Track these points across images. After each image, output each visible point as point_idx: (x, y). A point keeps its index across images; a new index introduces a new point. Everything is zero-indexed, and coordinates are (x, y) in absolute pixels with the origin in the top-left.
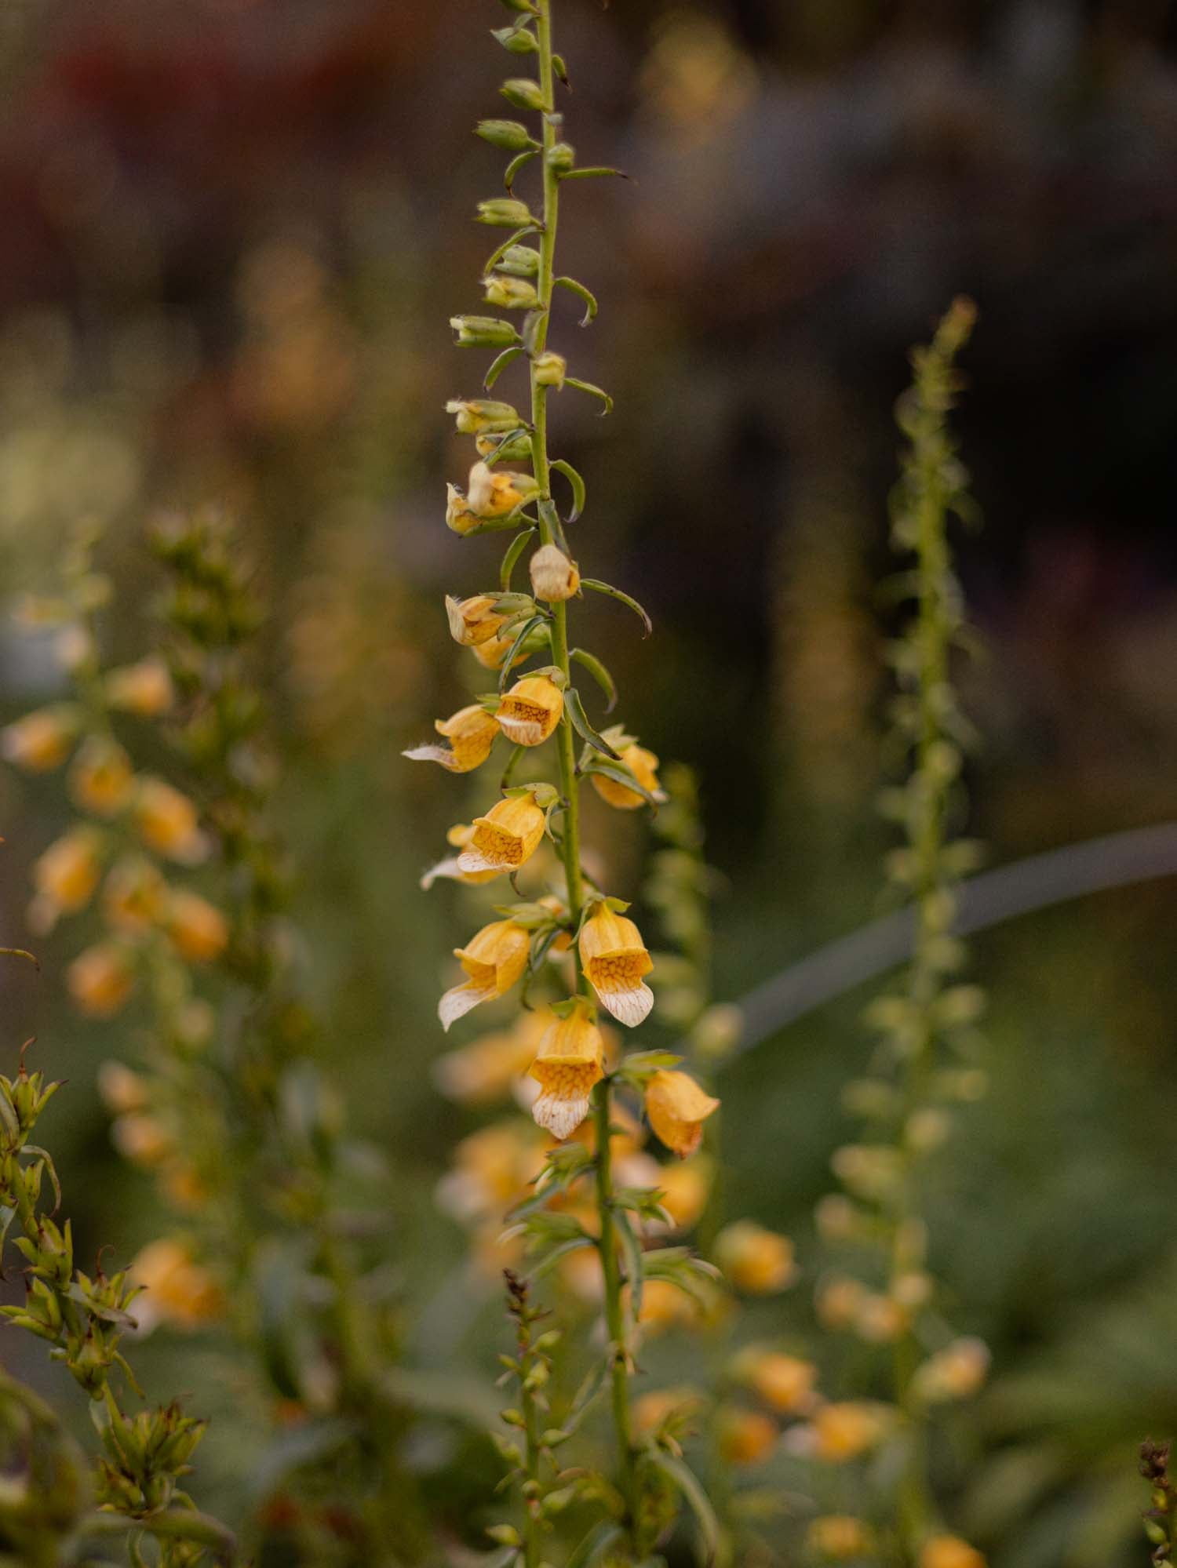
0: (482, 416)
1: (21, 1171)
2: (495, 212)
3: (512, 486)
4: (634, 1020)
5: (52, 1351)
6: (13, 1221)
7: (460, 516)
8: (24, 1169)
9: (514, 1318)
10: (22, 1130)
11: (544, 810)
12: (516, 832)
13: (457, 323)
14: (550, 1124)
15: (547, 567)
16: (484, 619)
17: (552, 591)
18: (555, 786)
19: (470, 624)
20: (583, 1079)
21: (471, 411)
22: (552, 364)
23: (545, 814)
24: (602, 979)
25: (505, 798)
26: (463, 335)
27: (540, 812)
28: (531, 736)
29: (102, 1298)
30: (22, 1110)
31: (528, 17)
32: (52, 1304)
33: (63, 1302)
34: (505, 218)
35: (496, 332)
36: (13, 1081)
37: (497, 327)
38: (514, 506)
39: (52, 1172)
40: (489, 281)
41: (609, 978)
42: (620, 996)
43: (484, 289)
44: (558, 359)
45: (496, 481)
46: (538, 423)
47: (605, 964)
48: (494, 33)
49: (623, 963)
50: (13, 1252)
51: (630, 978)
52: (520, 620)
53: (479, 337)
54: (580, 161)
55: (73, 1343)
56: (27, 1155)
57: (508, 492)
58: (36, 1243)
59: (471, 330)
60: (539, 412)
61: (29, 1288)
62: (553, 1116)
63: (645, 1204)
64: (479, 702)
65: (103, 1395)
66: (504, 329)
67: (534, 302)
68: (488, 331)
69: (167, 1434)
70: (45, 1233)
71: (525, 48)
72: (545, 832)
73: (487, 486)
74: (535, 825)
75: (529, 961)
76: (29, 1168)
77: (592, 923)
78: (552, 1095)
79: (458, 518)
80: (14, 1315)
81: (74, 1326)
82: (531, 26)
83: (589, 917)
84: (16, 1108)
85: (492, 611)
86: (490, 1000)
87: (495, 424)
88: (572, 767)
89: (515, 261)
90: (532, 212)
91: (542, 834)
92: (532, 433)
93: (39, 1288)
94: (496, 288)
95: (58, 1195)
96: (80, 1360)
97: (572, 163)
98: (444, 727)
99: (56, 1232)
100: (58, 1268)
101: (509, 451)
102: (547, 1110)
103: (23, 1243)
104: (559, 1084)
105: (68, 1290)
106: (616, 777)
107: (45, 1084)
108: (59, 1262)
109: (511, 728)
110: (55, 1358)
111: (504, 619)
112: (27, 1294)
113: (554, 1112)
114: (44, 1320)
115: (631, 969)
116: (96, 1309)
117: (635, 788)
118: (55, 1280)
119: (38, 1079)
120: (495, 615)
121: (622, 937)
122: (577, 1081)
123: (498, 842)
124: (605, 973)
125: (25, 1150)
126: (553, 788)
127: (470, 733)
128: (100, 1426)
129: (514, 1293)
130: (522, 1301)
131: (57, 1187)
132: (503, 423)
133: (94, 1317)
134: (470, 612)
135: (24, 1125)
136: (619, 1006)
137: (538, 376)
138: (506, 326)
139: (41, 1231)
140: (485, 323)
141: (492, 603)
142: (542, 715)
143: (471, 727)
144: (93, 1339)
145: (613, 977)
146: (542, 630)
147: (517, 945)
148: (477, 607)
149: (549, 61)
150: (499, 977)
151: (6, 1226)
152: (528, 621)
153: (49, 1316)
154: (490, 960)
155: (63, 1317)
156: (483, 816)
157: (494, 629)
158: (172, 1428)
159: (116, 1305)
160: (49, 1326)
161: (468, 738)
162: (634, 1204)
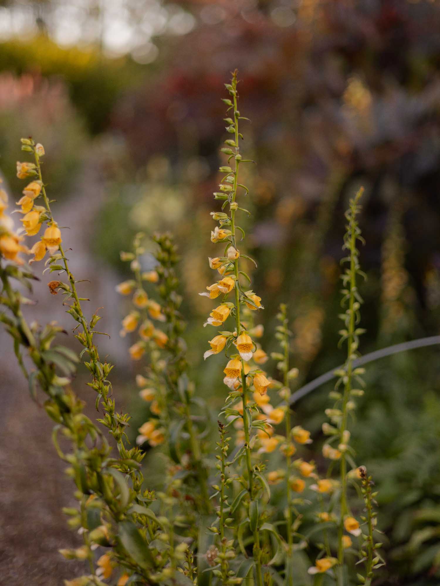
0: (218, 216)
1: (104, 386)
2: (223, 169)
3: (224, 232)
4: (247, 359)
5: (109, 431)
6: (101, 398)
7: (214, 239)
8: (105, 386)
9: (220, 433)
10: (104, 376)
11: (230, 309)
12: (222, 313)
13: (215, 194)
14: (227, 383)
15: (231, 252)
16: (217, 263)
17: (232, 257)
18: (234, 303)
19: (214, 264)
20: (237, 374)
21: (216, 215)
22: (234, 205)
23: (230, 310)
24: (242, 350)
25: (221, 305)
26: (216, 197)
27: (229, 309)
28: (225, 290)
29: (122, 418)
30: (105, 372)
31: (233, 125)
32: (110, 419)
33: (112, 418)
34: (225, 171)
35: (224, 197)
36: (103, 365)
37: (224, 196)
38: (225, 237)
39: (111, 387)
40: (221, 185)
41: (244, 350)
42: (245, 354)
43: (220, 187)
44: (236, 204)
45: (220, 231)
46: (232, 218)
47: (243, 346)
48: (226, 128)
49: (247, 346)
50: (101, 405)
51: (249, 350)
52: (226, 264)
53: (219, 197)
54: (242, 158)
55: (114, 429)
56: (105, 382)
57: (223, 234)
58: (106, 404)
59: (218, 196)
60: (233, 215)
61: (105, 415)
62: (228, 382)
63: (252, 407)
64: (217, 283)
65: (120, 442)
66: (226, 196)
67: (232, 190)
68: (222, 196)
69: (135, 453)
70: (109, 401)
71: (232, 132)
72: (229, 314)
73: (218, 232)
74: (226, 312)
75: (226, 345)
76: (106, 386)
77: (240, 336)
78: (229, 377)
79: (213, 239)
80: (100, 421)
81: (115, 425)
82: (234, 127)
83: (240, 335)
84: (103, 371)
85: (219, 261)
86: (216, 354)
87: (222, 218)
88: (238, 299)
89: (229, 180)
90: (232, 169)
91: (228, 314)
92: (231, 220)
93: (107, 415)
94: (222, 187)
95: (112, 392)
96: (115, 433)
97: (241, 159)
98: (209, 288)
99: (111, 401)
100: (111, 409)
101: (225, 224)
102: (227, 380)
103: (104, 403)
104: (231, 375)
105: (113, 416)
106: (249, 302)
107: (111, 366)
108: (111, 408)
109: (221, 288)
110: (110, 432)
111: (222, 263)
112: (104, 416)
113: (229, 381)
114: (108, 422)
115: (249, 348)
116: (120, 421)
117: (254, 305)
118: (111, 412)
119: (110, 365)
120: (220, 262)
121: (246, 340)
122: (236, 374)
123: (219, 316)
124: (243, 348)
125: (105, 381)
126: (232, 304)
127: (214, 290)
128: (119, 449)
129: (220, 427)
130: (222, 429)
131: (112, 390)
132: (224, 218)
133: (119, 423)
134: (214, 261)
135: (105, 375)
136: (244, 356)
137: (231, 207)
138: (226, 195)
139: (108, 400)
140: (221, 194)
141: (219, 259)
142: (229, 286)
143: (214, 288)
144: (118, 428)
145: (245, 350)
146: (232, 266)
147: (222, 341)
148: (216, 260)
149: (238, 135)
150: (218, 348)
151: (100, 398)
152: (228, 264)
153: (109, 421)
154: (216, 344)
155: (112, 422)
156: (215, 309)
157: (219, 265)
158: (136, 452)
159: (125, 421)
160: (109, 424)
161: (214, 291)
162: (250, 407)
